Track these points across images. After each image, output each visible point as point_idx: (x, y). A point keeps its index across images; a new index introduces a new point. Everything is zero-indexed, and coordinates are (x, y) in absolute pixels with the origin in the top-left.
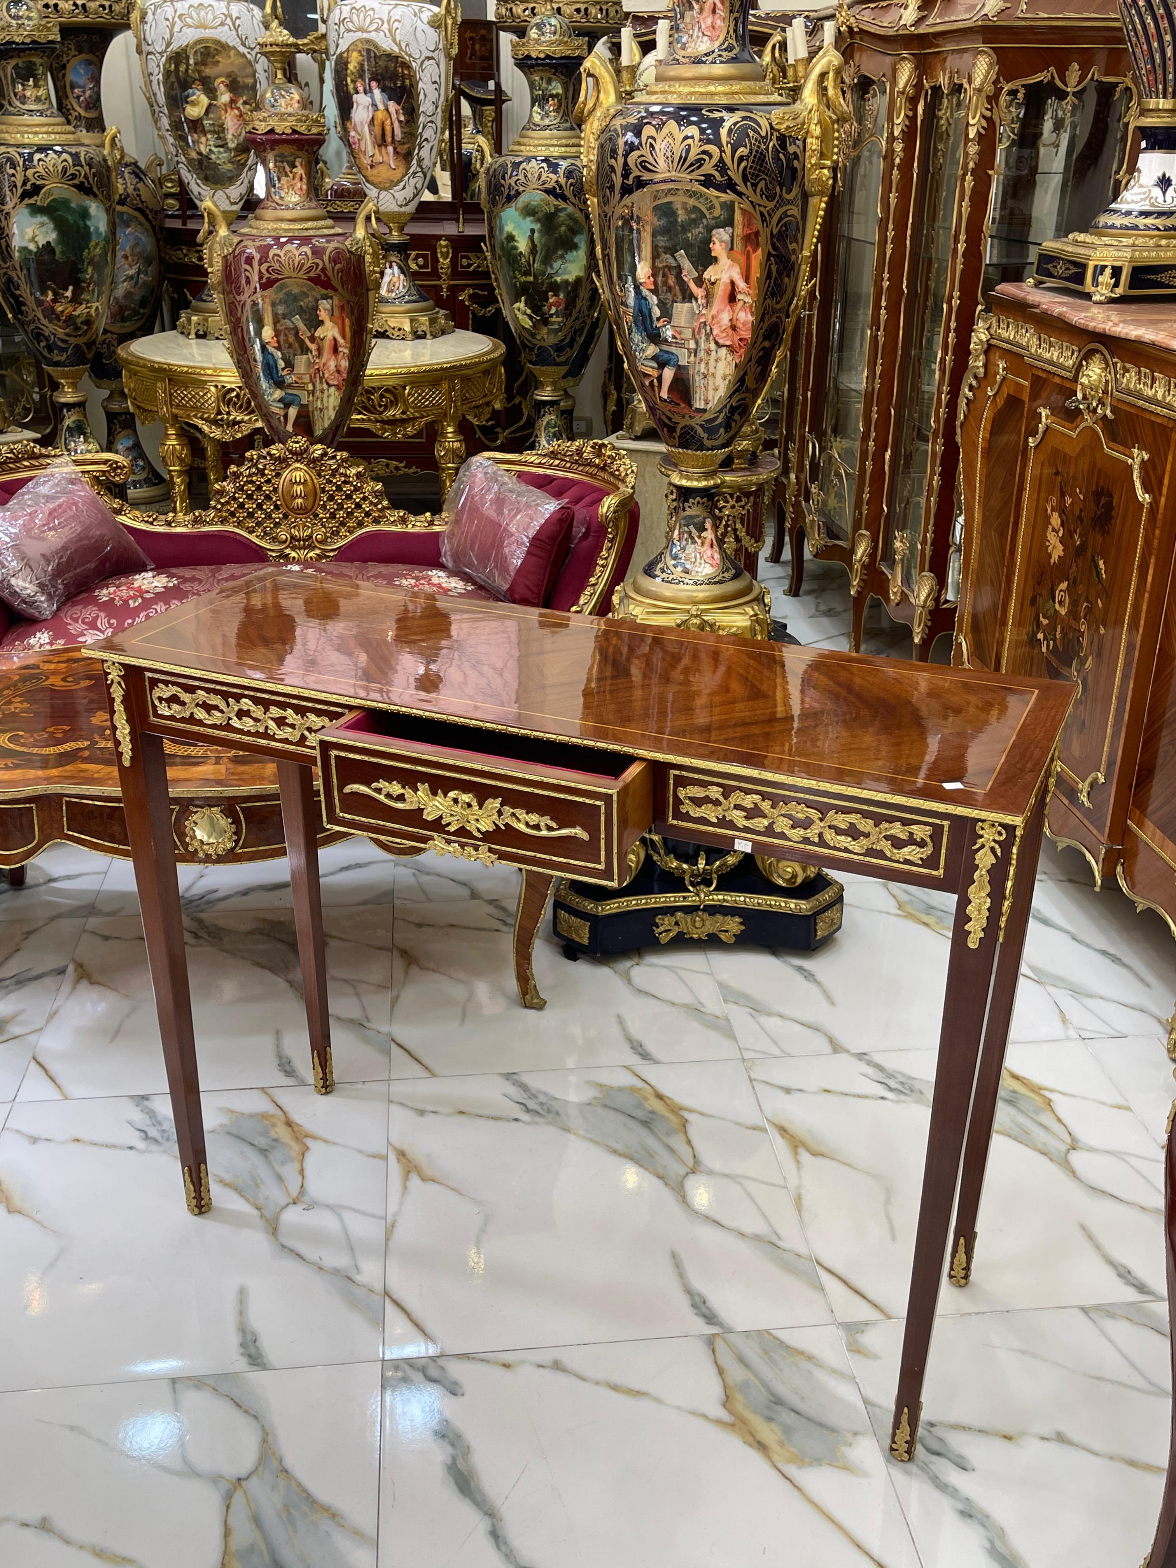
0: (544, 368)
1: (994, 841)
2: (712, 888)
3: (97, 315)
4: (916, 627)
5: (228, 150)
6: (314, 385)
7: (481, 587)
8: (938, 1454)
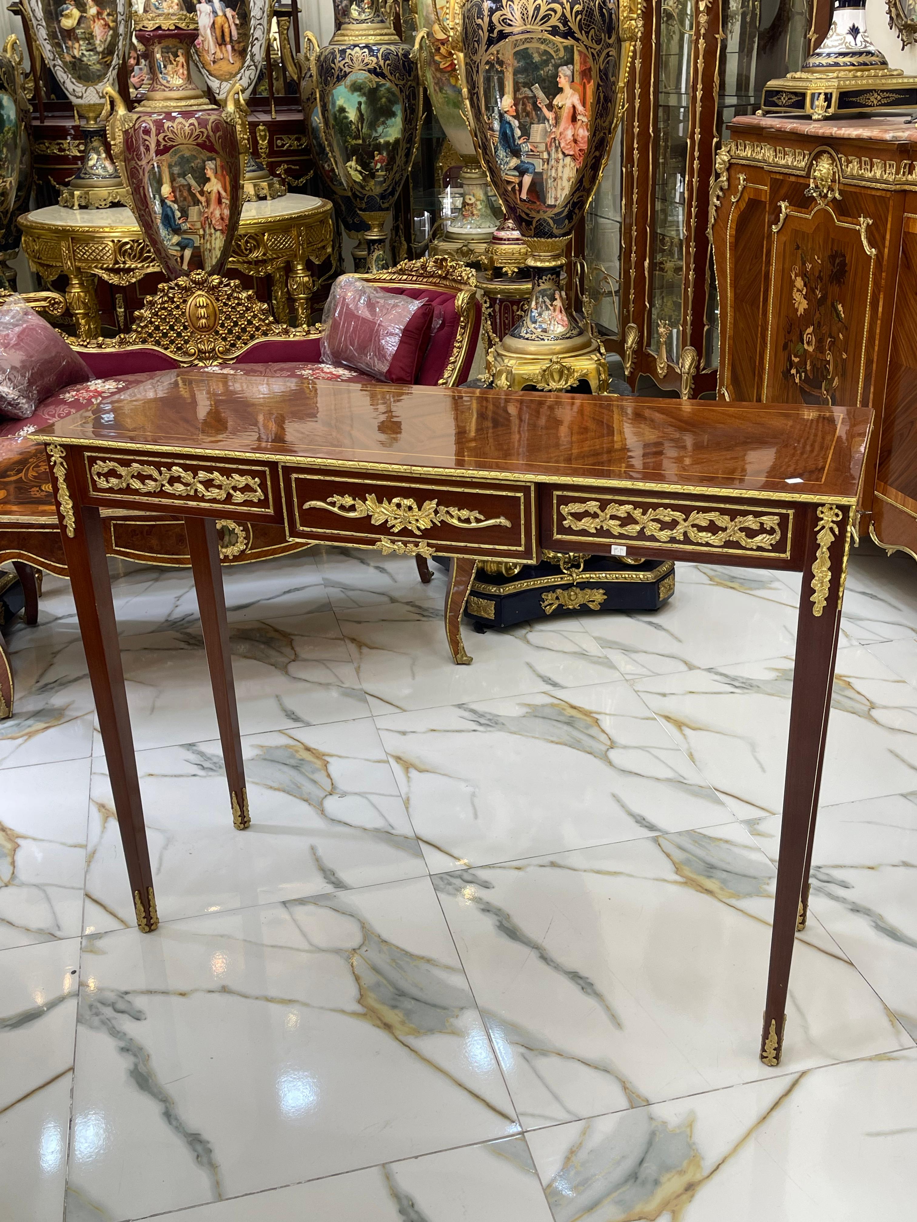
0: (372, 214)
2: (581, 570)
3: (11, 188)
4: (683, 391)
5: (98, 53)
6: (204, 230)
8: (828, 882)
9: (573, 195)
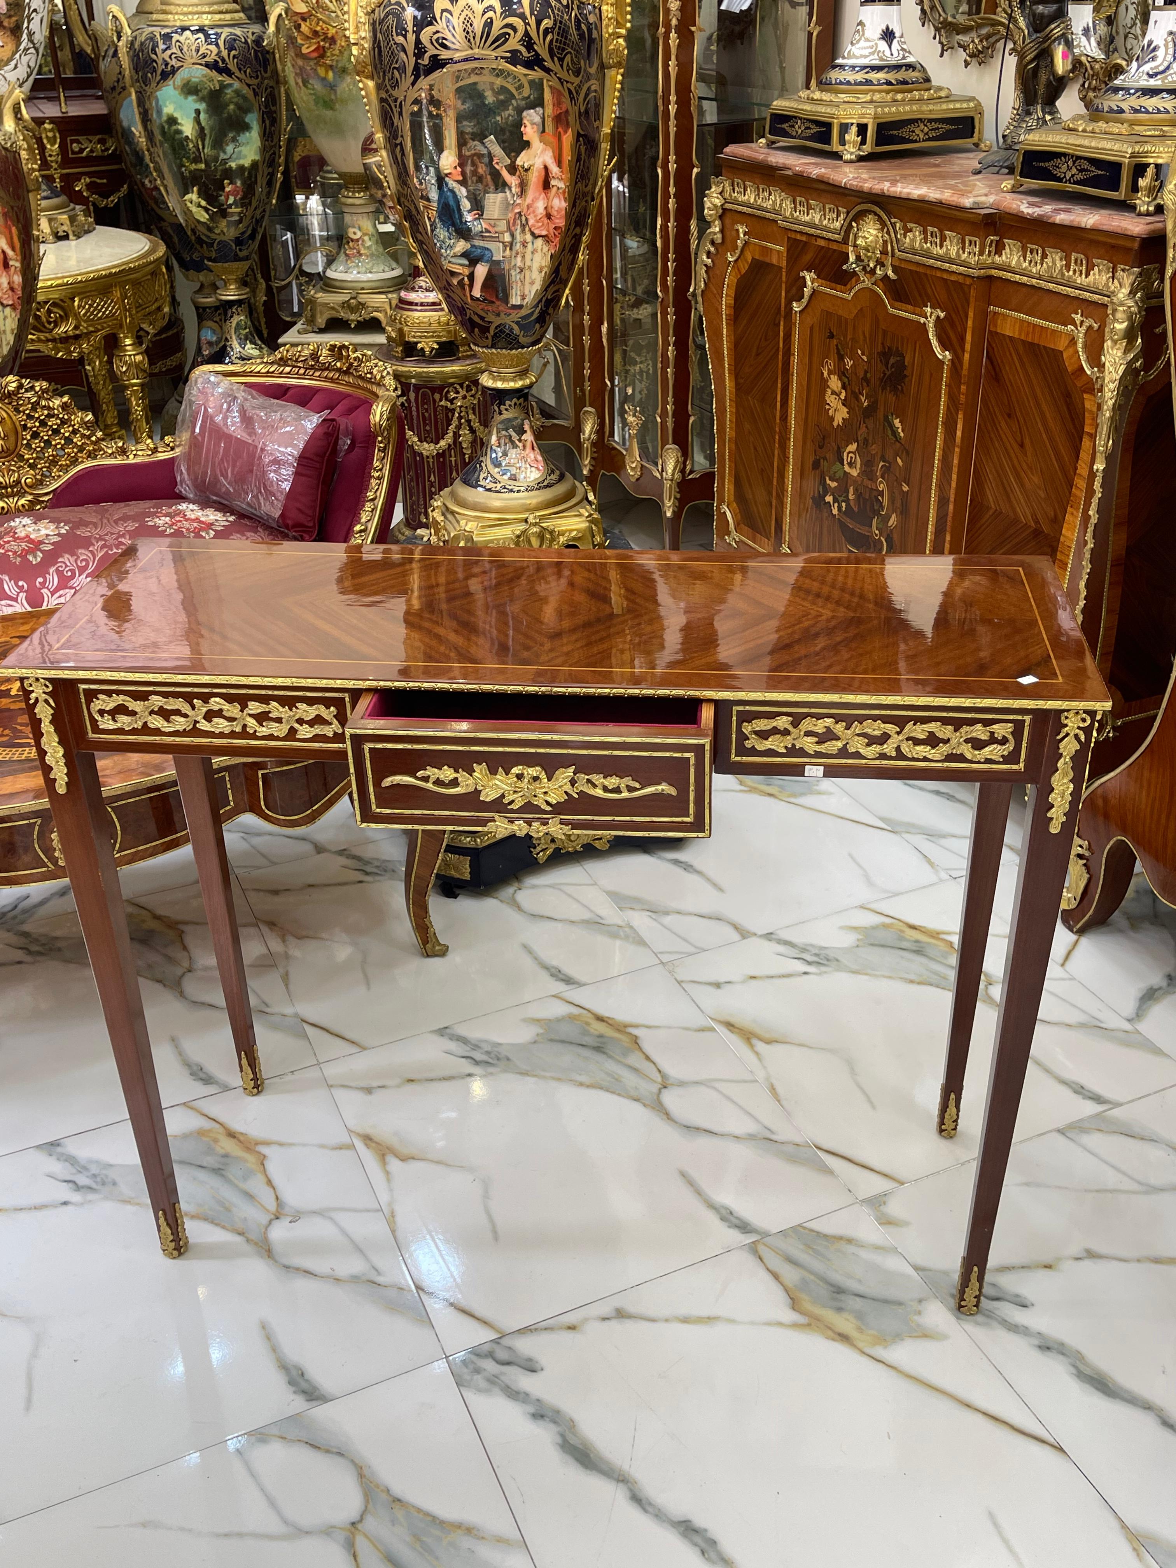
0: (226, 265)
1: (1079, 728)
4: (666, 501)
7: (241, 516)
8: (997, 1299)
9: (546, 290)
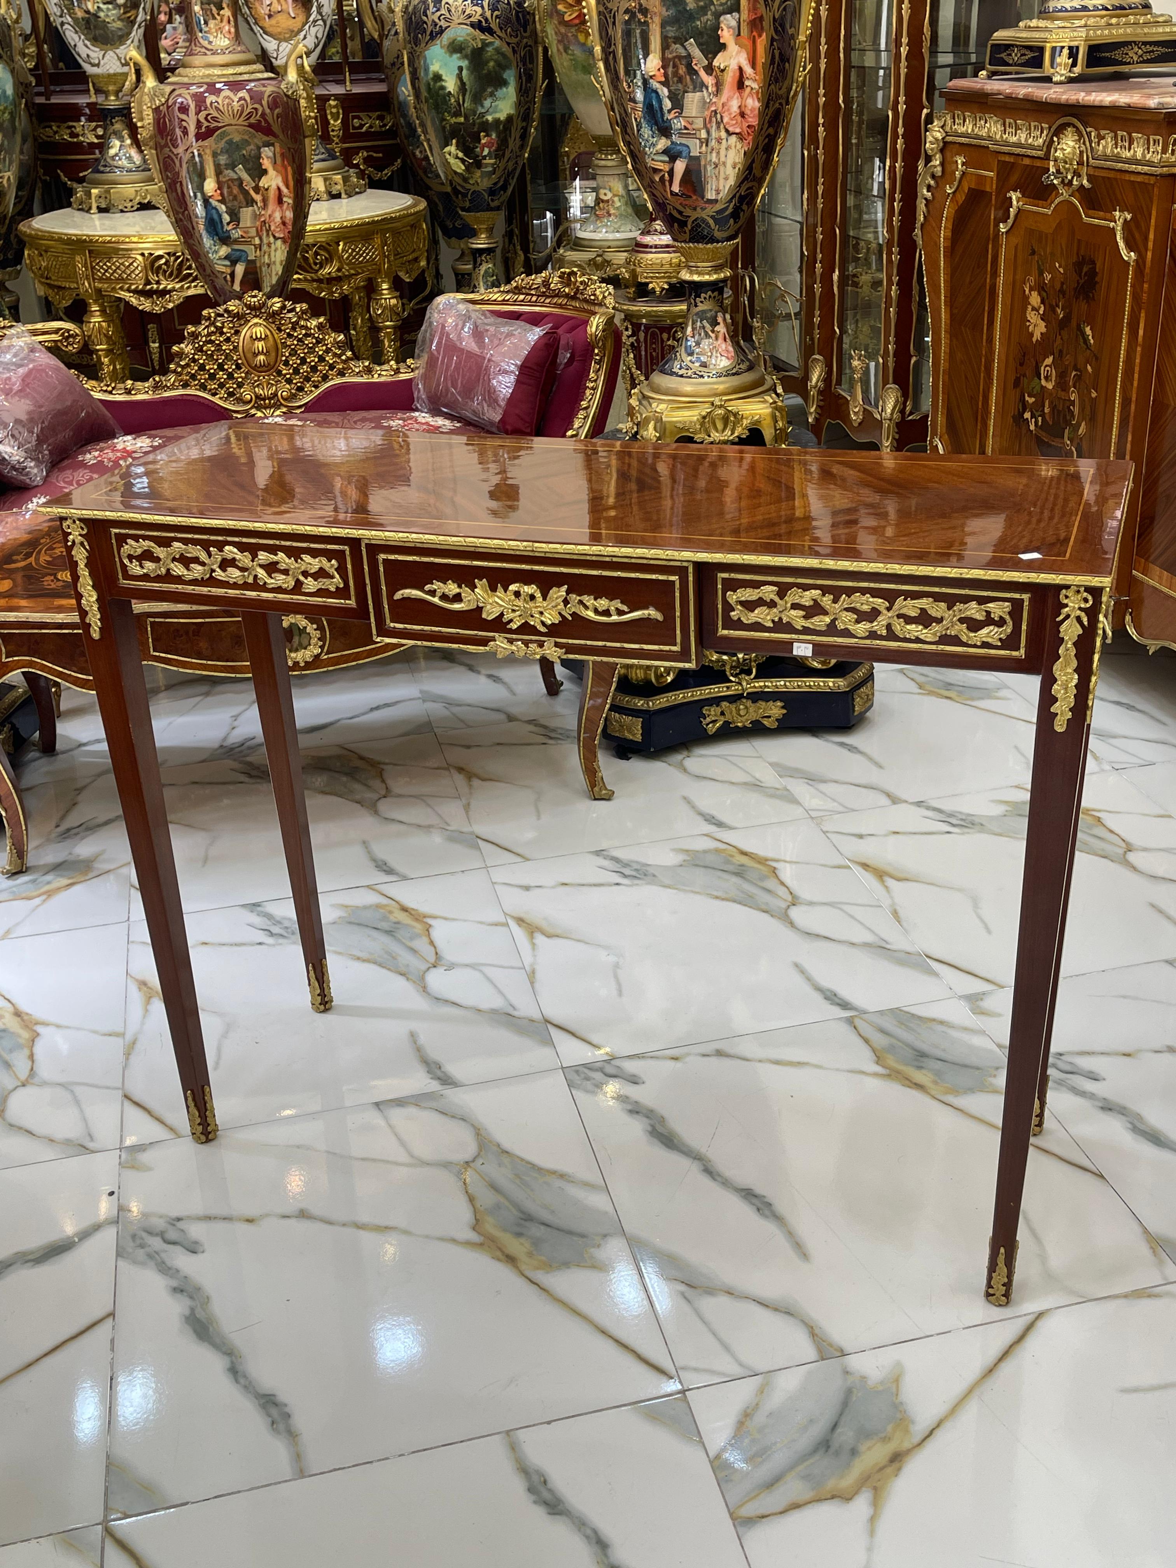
0: (478, 215)
2: (752, 676)
3: (9, 185)
4: (884, 441)
5: (118, 6)
6: (261, 239)
7: (466, 422)
8: (1072, 1073)
